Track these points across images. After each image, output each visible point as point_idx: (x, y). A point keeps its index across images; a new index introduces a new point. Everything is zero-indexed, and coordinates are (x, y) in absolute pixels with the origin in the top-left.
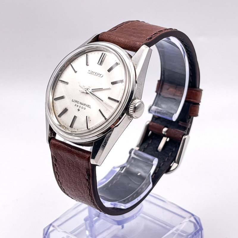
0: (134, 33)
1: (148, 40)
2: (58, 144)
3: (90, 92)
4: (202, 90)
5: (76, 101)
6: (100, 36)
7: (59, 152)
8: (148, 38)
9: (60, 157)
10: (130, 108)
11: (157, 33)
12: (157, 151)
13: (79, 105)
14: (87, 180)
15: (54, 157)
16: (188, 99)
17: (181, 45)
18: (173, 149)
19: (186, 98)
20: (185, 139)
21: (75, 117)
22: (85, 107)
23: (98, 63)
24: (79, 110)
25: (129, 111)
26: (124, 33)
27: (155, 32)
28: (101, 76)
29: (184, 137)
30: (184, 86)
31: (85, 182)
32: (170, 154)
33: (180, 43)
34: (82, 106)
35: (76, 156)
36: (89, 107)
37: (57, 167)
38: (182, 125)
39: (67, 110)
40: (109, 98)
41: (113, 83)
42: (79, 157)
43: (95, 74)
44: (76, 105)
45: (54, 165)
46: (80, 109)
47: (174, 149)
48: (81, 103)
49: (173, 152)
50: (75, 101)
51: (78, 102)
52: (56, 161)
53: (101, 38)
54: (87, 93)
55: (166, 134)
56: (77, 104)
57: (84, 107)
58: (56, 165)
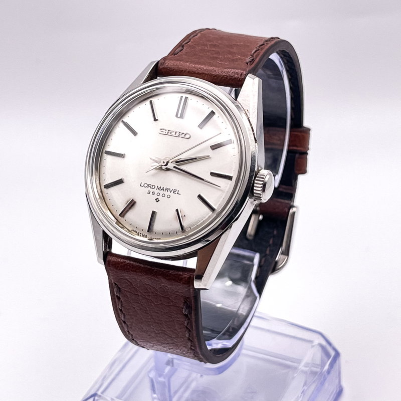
0: (218, 53)
1: (251, 65)
2: (122, 263)
3: (175, 167)
4: (309, 130)
5: (149, 186)
6: (159, 65)
7: (127, 276)
8: (248, 60)
9: (129, 283)
10: (256, 187)
11: (259, 50)
12: (247, 239)
13: (156, 191)
14: (186, 316)
15: (116, 284)
16: (291, 148)
17: (280, 61)
18: (273, 232)
19: (289, 146)
20: (294, 213)
21: (154, 213)
22: (169, 193)
23: (177, 116)
24: (157, 200)
25: (255, 191)
26: (201, 54)
27: (256, 49)
28: (187, 136)
29: (291, 211)
30: (285, 127)
31: (182, 319)
32: (271, 242)
33: (279, 57)
34: (162, 192)
35: (162, 280)
36: (177, 192)
37: (121, 301)
38: (284, 191)
39: (135, 202)
40: (212, 174)
41: (214, 147)
42: (168, 280)
43: (173, 134)
44: (151, 193)
45: (114, 298)
46: (160, 198)
47: (275, 232)
48: (159, 188)
49: (274, 236)
50: (146, 185)
51: (153, 187)
52: (120, 291)
53: (164, 68)
54: (168, 169)
55: (258, 208)
56: (152, 191)
57: (167, 193)
58: (119, 298)
